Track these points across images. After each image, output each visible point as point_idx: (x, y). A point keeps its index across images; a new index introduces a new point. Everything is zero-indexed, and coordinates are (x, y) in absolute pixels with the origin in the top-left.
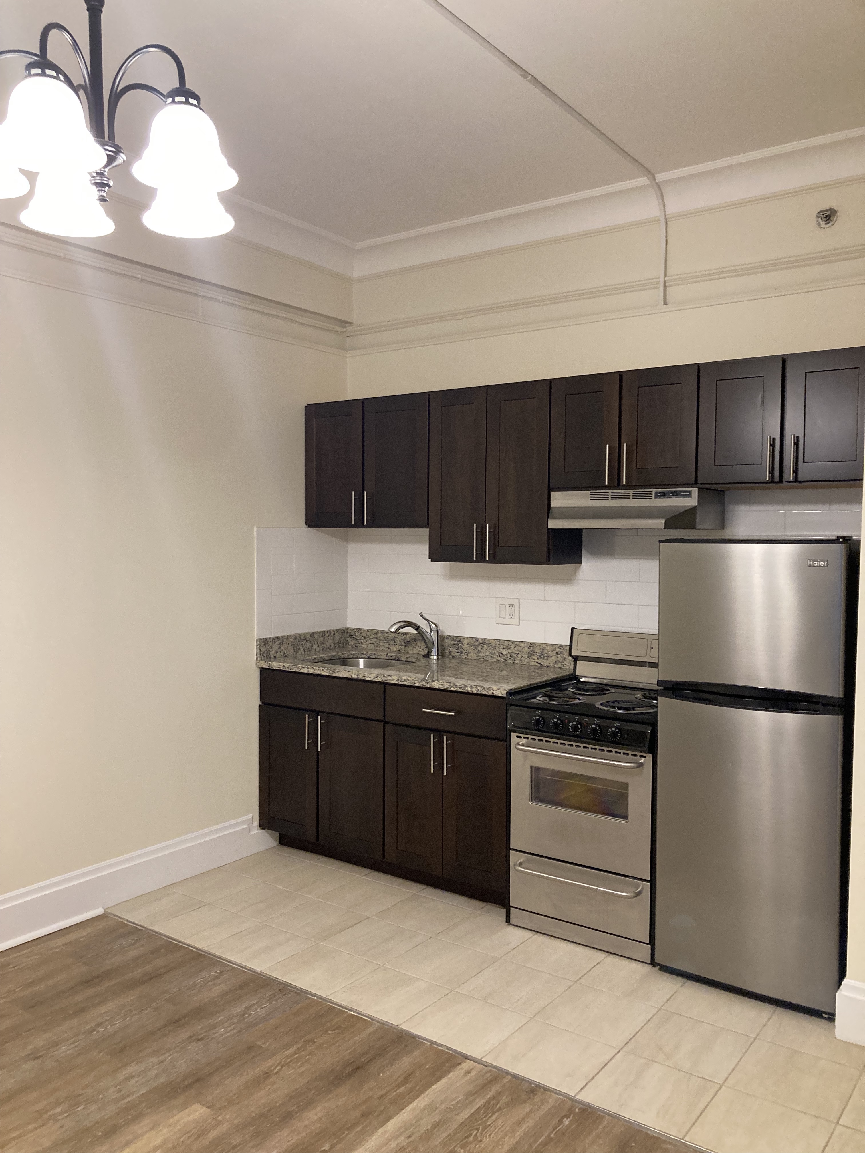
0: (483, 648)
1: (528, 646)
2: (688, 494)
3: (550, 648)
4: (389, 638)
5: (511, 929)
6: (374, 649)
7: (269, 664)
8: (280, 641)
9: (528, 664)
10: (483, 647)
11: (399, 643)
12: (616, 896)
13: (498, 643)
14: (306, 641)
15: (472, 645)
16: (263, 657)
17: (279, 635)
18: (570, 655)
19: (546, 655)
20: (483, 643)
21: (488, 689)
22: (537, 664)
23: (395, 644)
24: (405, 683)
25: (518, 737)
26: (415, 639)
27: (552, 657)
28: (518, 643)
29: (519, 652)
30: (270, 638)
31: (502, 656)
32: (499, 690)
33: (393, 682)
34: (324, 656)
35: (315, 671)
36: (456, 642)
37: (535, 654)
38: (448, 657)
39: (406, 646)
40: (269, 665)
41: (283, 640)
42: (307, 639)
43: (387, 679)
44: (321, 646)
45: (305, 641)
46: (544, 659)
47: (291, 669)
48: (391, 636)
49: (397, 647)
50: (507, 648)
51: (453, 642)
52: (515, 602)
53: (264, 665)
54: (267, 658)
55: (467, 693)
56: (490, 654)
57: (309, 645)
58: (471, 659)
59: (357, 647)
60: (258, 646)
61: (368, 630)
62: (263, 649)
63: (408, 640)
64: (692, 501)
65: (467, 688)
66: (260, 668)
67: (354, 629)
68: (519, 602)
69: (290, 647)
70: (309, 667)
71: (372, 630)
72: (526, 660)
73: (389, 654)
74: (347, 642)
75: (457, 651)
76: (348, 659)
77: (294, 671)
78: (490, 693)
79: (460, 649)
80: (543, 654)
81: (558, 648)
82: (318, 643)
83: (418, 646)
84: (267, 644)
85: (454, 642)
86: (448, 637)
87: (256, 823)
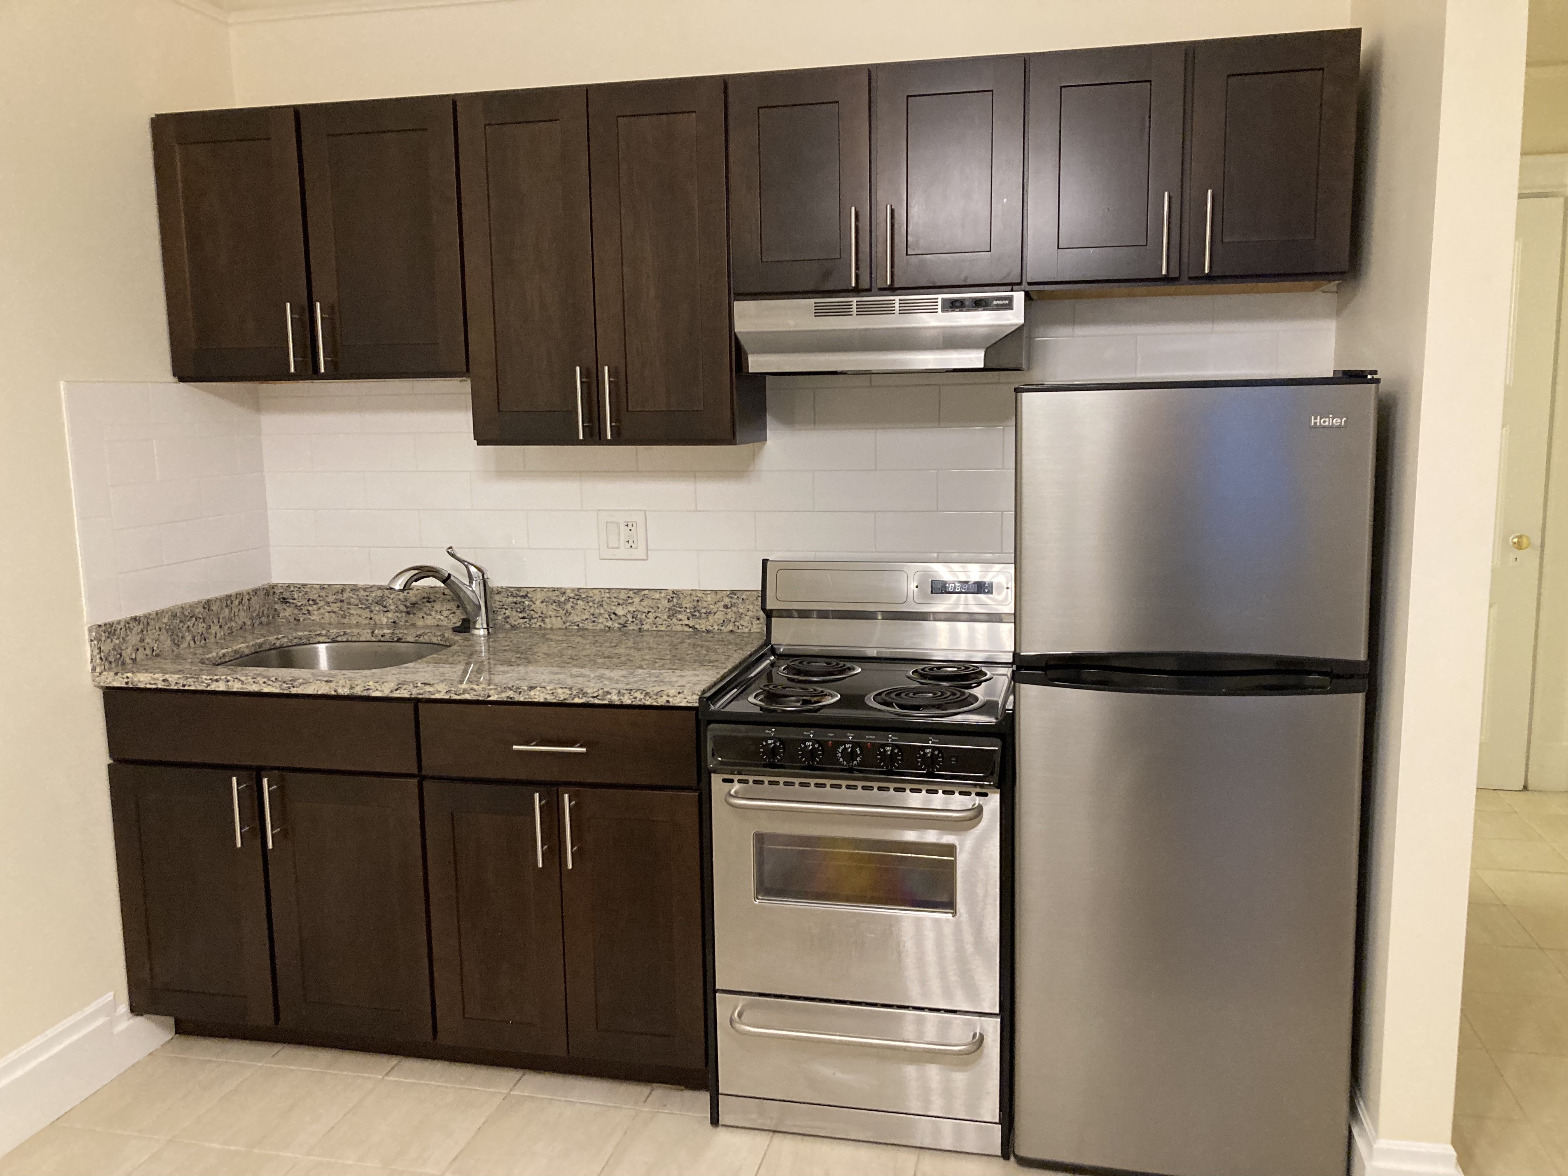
0: (576, 607)
1: (668, 597)
2: (1007, 302)
3: (711, 598)
4: (370, 599)
5: (722, 1136)
6: (339, 623)
7: (128, 678)
8: (141, 626)
9: (669, 629)
10: (577, 604)
11: (393, 607)
12: (946, 1054)
13: (608, 595)
14: (196, 620)
15: (551, 601)
16: (107, 663)
17: (138, 613)
18: (763, 608)
19: (704, 611)
20: (576, 597)
21: (657, 694)
22: (686, 629)
23: (385, 609)
24: (467, 696)
25: (725, 781)
26: (429, 598)
27: (715, 613)
28: (647, 592)
29: (650, 610)
30: (119, 623)
31: (616, 618)
32: (681, 695)
33: (437, 696)
34: (241, 646)
35: (244, 686)
36: (519, 599)
37: (682, 610)
38: (502, 627)
39: (408, 613)
40: (126, 680)
41: (148, 623)
42: (196, 613)
43: (422, 691)
44: (226, 627)
45: (194, 619)
46: (700, 618)
47: (184, 686)
48: (374, 595)
49: (390, 615)
50: (627, 601)
51: (511, 599)
52: (638, 518)
53: (114, 680)
54: (117, 665)
55: (611, 706)
56: (592, 617)
57: (201, 627)
58: (551, 629)
59: (299, 620)
60: (96, 642)
61: (322, 587)
62: (107, 647)
63: (414, 600)
64: (1015, 317)
65: (609, 696)
66: (101, 687)
67: (289, 586)
68: (646, 516)
69: (165, 637)
70: (229, 678)
71: (329, 585)
72: (665, 622)
73: (376, 632)
74: (277, 613)
75: (521, 615)
76: (292, 648)
77: (192, 688)
78: (662, 701)
79: (528, 612)
80: (698, 608)
81: (728, 596)
82: (221, 620)
83: (437, 611)
84: (114, 634)
85: (515, 600)
86: (500, 590)
87: (124, 1007)
